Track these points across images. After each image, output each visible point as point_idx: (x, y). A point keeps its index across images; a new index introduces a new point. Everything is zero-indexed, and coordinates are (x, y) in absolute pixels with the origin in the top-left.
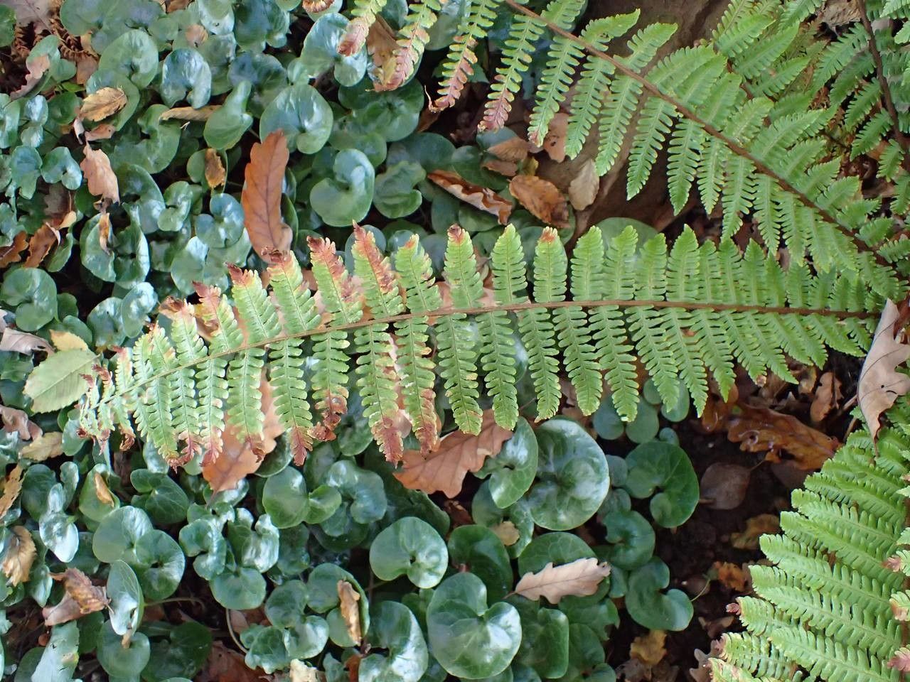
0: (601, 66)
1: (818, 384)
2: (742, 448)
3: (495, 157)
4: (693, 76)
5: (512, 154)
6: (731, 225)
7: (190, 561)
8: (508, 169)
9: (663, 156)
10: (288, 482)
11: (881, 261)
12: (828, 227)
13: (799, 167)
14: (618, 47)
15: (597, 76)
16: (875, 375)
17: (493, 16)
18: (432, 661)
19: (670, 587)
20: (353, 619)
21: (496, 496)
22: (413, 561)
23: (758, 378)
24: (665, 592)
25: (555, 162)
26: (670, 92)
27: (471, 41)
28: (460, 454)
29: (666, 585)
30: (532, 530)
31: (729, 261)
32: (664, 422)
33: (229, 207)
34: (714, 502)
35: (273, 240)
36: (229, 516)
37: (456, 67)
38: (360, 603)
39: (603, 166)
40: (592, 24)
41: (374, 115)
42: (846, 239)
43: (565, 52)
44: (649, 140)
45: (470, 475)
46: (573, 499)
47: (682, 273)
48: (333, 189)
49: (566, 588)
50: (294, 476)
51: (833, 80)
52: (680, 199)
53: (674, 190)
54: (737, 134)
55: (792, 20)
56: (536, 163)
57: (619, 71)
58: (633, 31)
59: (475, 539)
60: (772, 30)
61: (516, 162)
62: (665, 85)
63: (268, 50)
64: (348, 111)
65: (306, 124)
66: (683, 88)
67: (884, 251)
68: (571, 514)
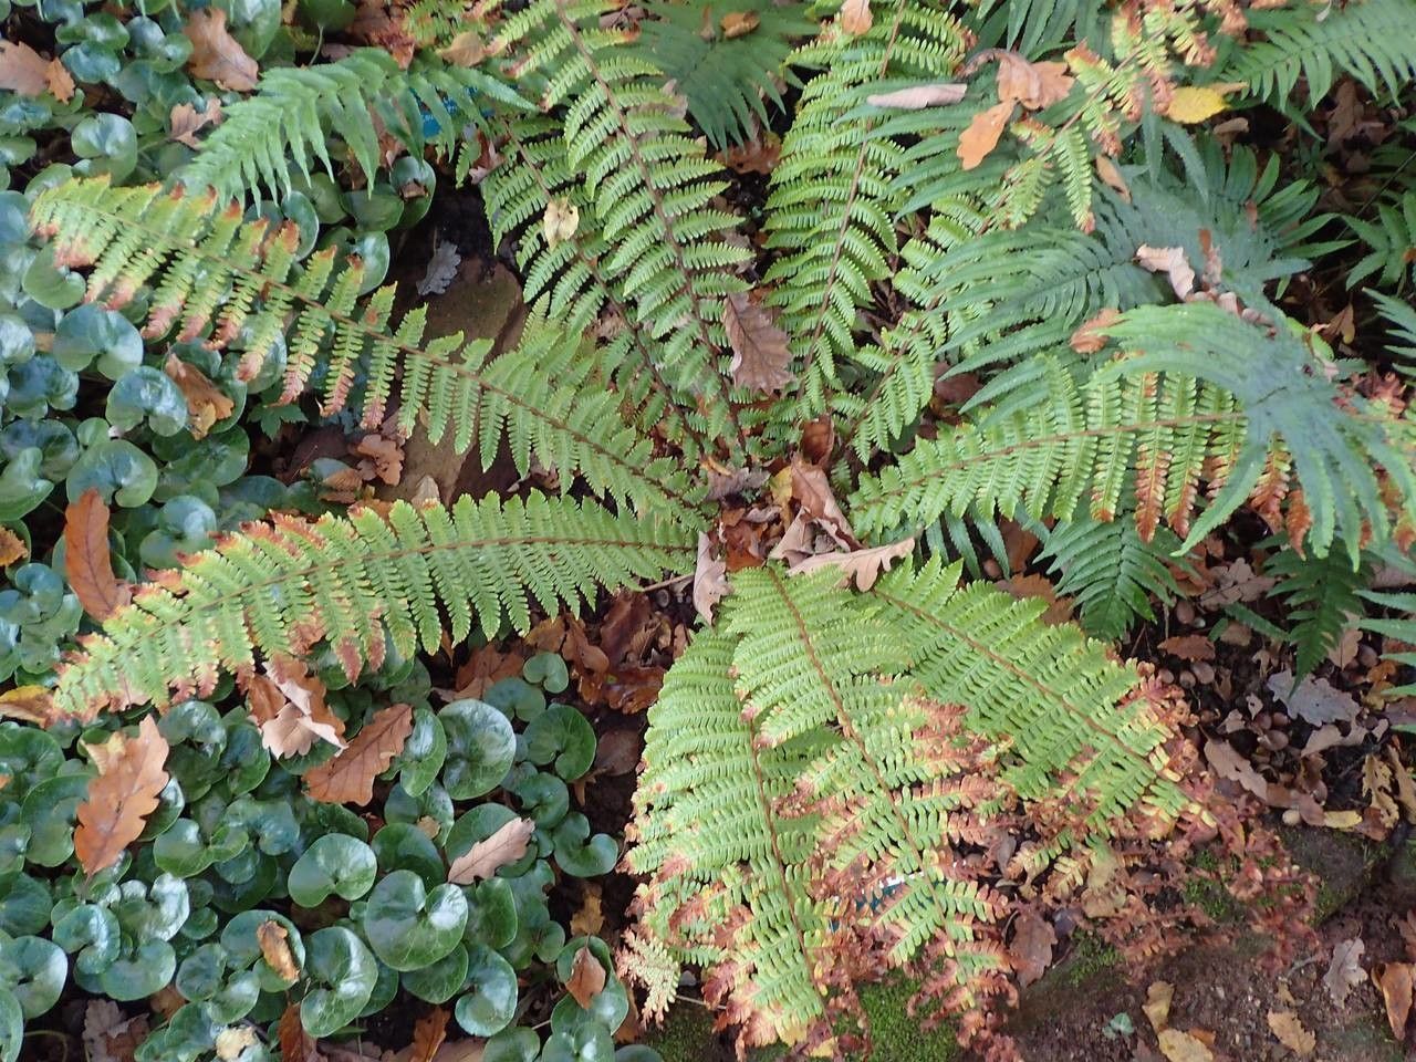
0: (445, 372)
1: (673, 637)
2: (625, 712)
3: (330, 489)
4: (514, 373)
5: (347, 483)
6: (566, 482)
7: (72, 958)
8: (345, 497)
9: (505, 433)
10: (181, 836)
11: (687, 505)
12: (639, 480)
13: (605, 435)
14: (455, 358)
15: (444, 380)
16: (703, 588)
17: (360, 342)
18: (381, 966)
19: (592, 834)
20: (285, 957)
21: (408, 791)
22: (336, 881)
23: (614, 590)
24: (587, 842)
25: (391, 486)
26: (499, 386)
27: (345, 361)
28: (363, 763)
29: (587, 833)
30: (451, 810)
31: (572, 511)
32: (549, 696)
33: (41, 577)
34: (613, 770)
35: (105, 601)
36: (114, 896)
37: (337, 382)
38: (288, 940)
39: (462, 447)
40: (432, 344)
41: (196, 463)
42: (655, 488)
43: (417, 364)
44: (492, 423)
45: (378, 780)
46: (485, 769)
47: (538, 518)
48: (165, 538)
49: (497, 857)
50: (187, 827)
51: (616, 371)
52: (524, 467)
53: (518, 459)
54: (555, 413)
55: (576, 330)
56: (372, 489)
57: (460, 375)
58: (463, 346)
59: (400, 837)
60: (563, 339)
61: (353, 490)
62: (495, 381)
63: (54, 414)
64: (165, 463)
65: (123, 481)
66: (509, 383)
67: (686, 497)
68: (486, 780)
